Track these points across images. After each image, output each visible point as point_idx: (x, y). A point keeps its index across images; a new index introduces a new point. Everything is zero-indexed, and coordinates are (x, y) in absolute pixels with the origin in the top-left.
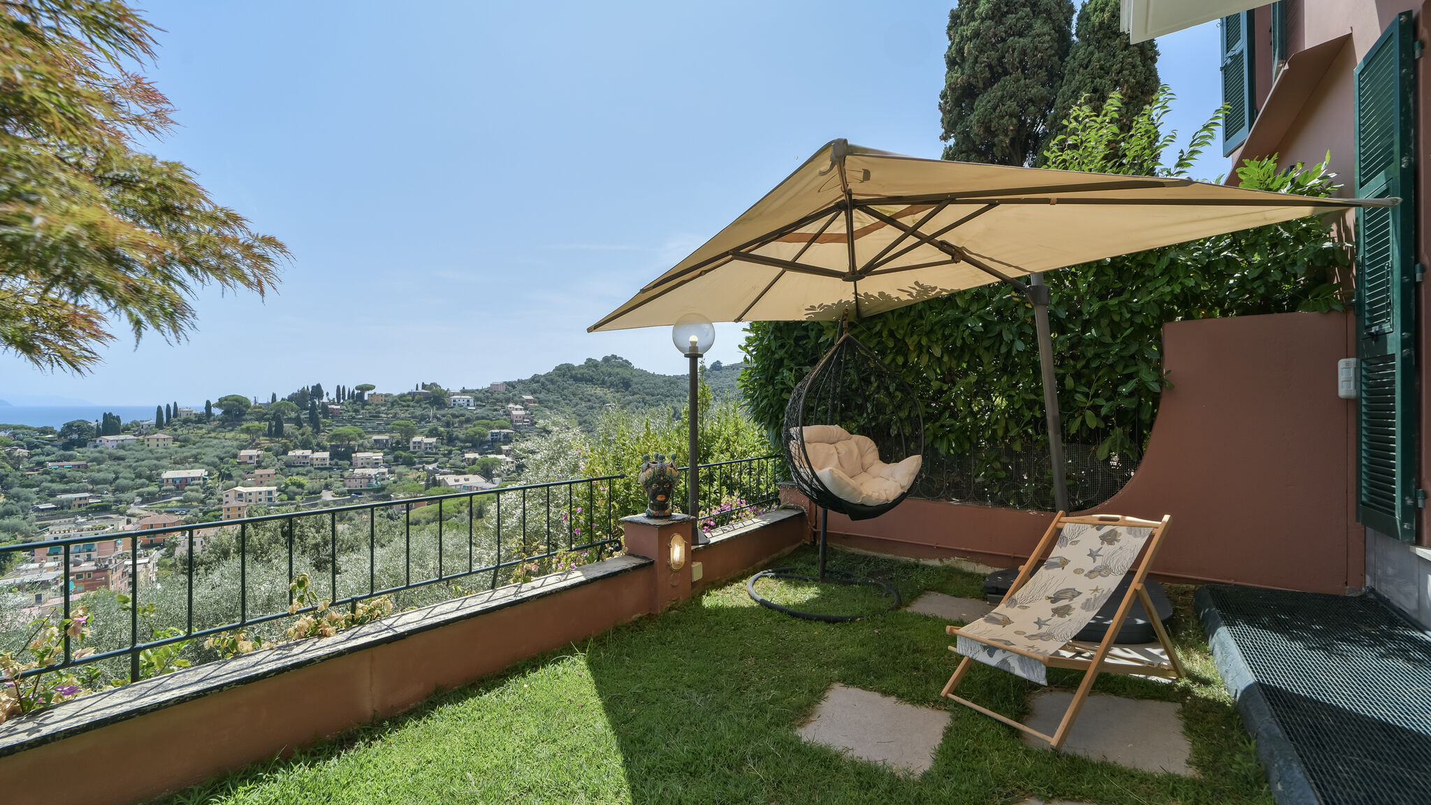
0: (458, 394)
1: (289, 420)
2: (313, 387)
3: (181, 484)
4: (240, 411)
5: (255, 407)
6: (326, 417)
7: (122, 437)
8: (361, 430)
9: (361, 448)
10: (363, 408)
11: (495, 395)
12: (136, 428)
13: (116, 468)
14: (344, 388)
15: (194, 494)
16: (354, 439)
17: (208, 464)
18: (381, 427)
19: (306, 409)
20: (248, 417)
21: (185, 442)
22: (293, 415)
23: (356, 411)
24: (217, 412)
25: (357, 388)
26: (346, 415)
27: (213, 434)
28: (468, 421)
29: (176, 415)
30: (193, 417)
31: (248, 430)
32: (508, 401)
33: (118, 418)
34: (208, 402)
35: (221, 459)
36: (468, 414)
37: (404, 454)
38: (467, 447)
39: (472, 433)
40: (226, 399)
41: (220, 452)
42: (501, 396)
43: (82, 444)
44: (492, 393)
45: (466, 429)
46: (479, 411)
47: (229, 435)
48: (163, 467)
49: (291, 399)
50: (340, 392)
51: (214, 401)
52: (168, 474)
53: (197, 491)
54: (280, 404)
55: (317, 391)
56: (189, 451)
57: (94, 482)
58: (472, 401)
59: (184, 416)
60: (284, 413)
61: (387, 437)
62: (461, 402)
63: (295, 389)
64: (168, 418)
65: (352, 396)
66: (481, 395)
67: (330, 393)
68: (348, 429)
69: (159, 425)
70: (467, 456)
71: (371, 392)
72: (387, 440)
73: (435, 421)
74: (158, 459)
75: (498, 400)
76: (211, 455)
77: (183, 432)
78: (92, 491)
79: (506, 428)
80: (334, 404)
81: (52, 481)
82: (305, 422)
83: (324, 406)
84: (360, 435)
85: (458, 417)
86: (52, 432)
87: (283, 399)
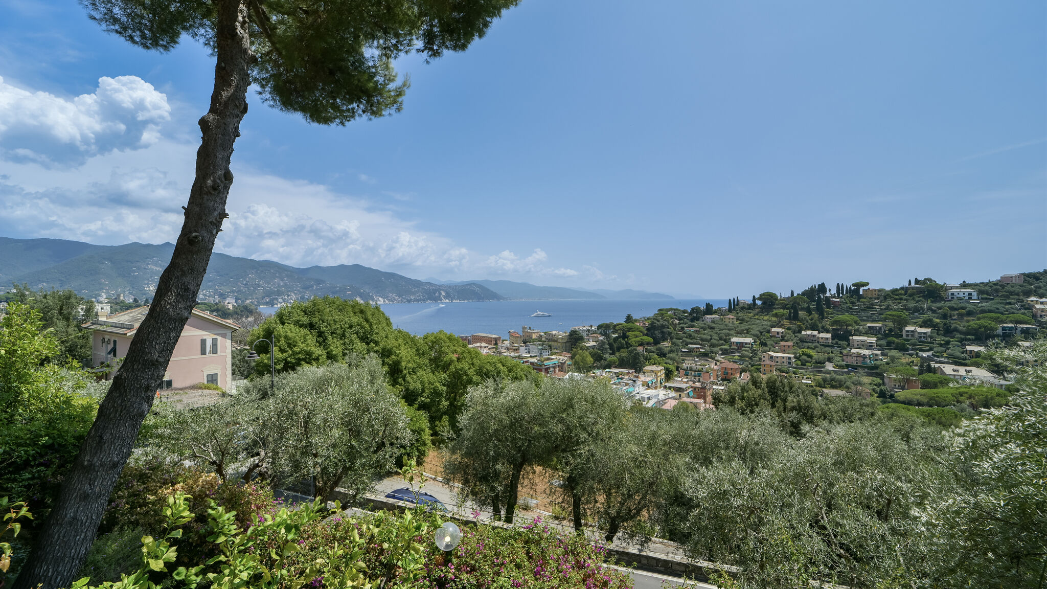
0: (957, 288)
1: (802, 309)
2: (819, 285)
3: (741, 346)
4: (772, 302)
5: (781, 300)
6: (829, 307)
7: (713, 316)
8: (856, 318)
9: (857, 333)
10: (858, 301)
11: (1009, 288)
12: (719, 311)
13: (710, 333)
14: (842, 285)
15: (746, 353)
16: (850, 325)
17: (754, 335)
18: (874, 317)
19: (814, 301)
20: (777, 306)
21: (742, 321)
22: (805, 305)
23: (853, 303)
24: (759, 303)
25: (853, 285)
26: (844, 306)
27: (757, 317)
28: (970, 313)
29: (738, 305)
30: (746, 306)
31: (776, 315)
32: (1028, 294)
33: (712, 306)
34: (754, 297)
35: (761, 333)
36: (970, 307)
37: (896, 340)
38: (969, 340)
39: (976, 326)
40: (764, 294)
41: (760, 328)
42: (1016, 289)
43: (698, 320)
44: (1003, 287)
45: (968, 321)
46: (984, 304)
47: (766, 318)
48: (732, 335)
49: (804, 294)
50: (839, 288)
51: (757, 296)
52: (734, 340)
53: (748, 351)
54: (796, 298)
55: (822, 288)
56: (744, 326)
57: (702, 340)
58: (975, 294)
59: (742, 305)
60: (799, 304)
61: (880, 325)
62: (961, 295)
63: (806, 287)
64: (735, 306)
65: (849, 291)
66: (987, 288)
67: (832, 289)
68: (846, 317)
69: (730, 310)
70: (969, 348)
71: (866, 288)
72: (880, 328)
73: (930, 313)
74: (729, 330)
75: (1012, 293)
76: (755, 330)
77: (741, 314)
78: (701, 345)
79: (1026, 323)
80: (834, 297)
81: (687, 337)
82: (813, 310)
83: (827, 299)
84: (856, 322)
85: (956, 309)
86: (687, 312)
87: (798, 294)
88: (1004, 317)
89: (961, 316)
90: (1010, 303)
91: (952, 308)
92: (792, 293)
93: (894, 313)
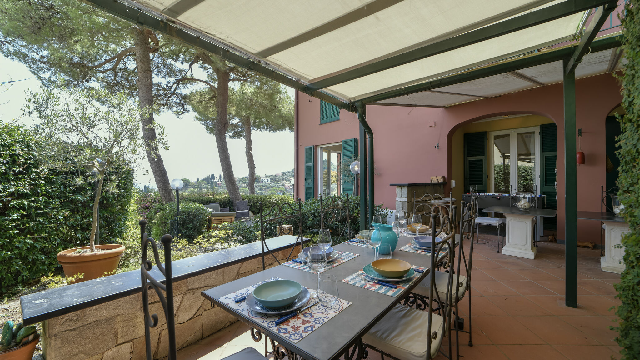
88: (278, 189)
89: (266, 189)
90: (279, 184)
91: (263, 186)
92: (198, 179)
93: (244, 189)
